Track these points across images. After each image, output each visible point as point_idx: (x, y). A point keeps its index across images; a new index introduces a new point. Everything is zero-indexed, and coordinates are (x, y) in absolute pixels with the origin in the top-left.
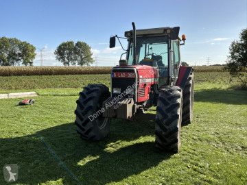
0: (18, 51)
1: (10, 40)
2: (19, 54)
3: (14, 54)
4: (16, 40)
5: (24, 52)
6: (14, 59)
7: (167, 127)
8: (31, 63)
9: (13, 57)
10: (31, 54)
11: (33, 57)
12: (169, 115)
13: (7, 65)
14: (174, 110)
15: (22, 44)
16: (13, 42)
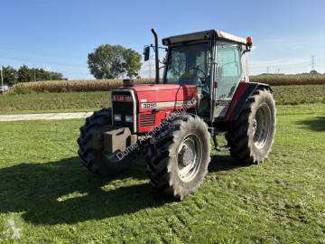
0: (123, 61)
1: (114, 48)
2: (123, 64)
3: (118, 64)
4: (120, 47)
5: (129, 61)
6: (118, 70)
7: (156, 167)
8: (136, 75)
9: (117, 68)
10: (137, 64)
11: (139, 67)
12: (159, 151)
13: (110, 77)
14: (165, 146)
15: (126, 51)
16: (116, 49)
